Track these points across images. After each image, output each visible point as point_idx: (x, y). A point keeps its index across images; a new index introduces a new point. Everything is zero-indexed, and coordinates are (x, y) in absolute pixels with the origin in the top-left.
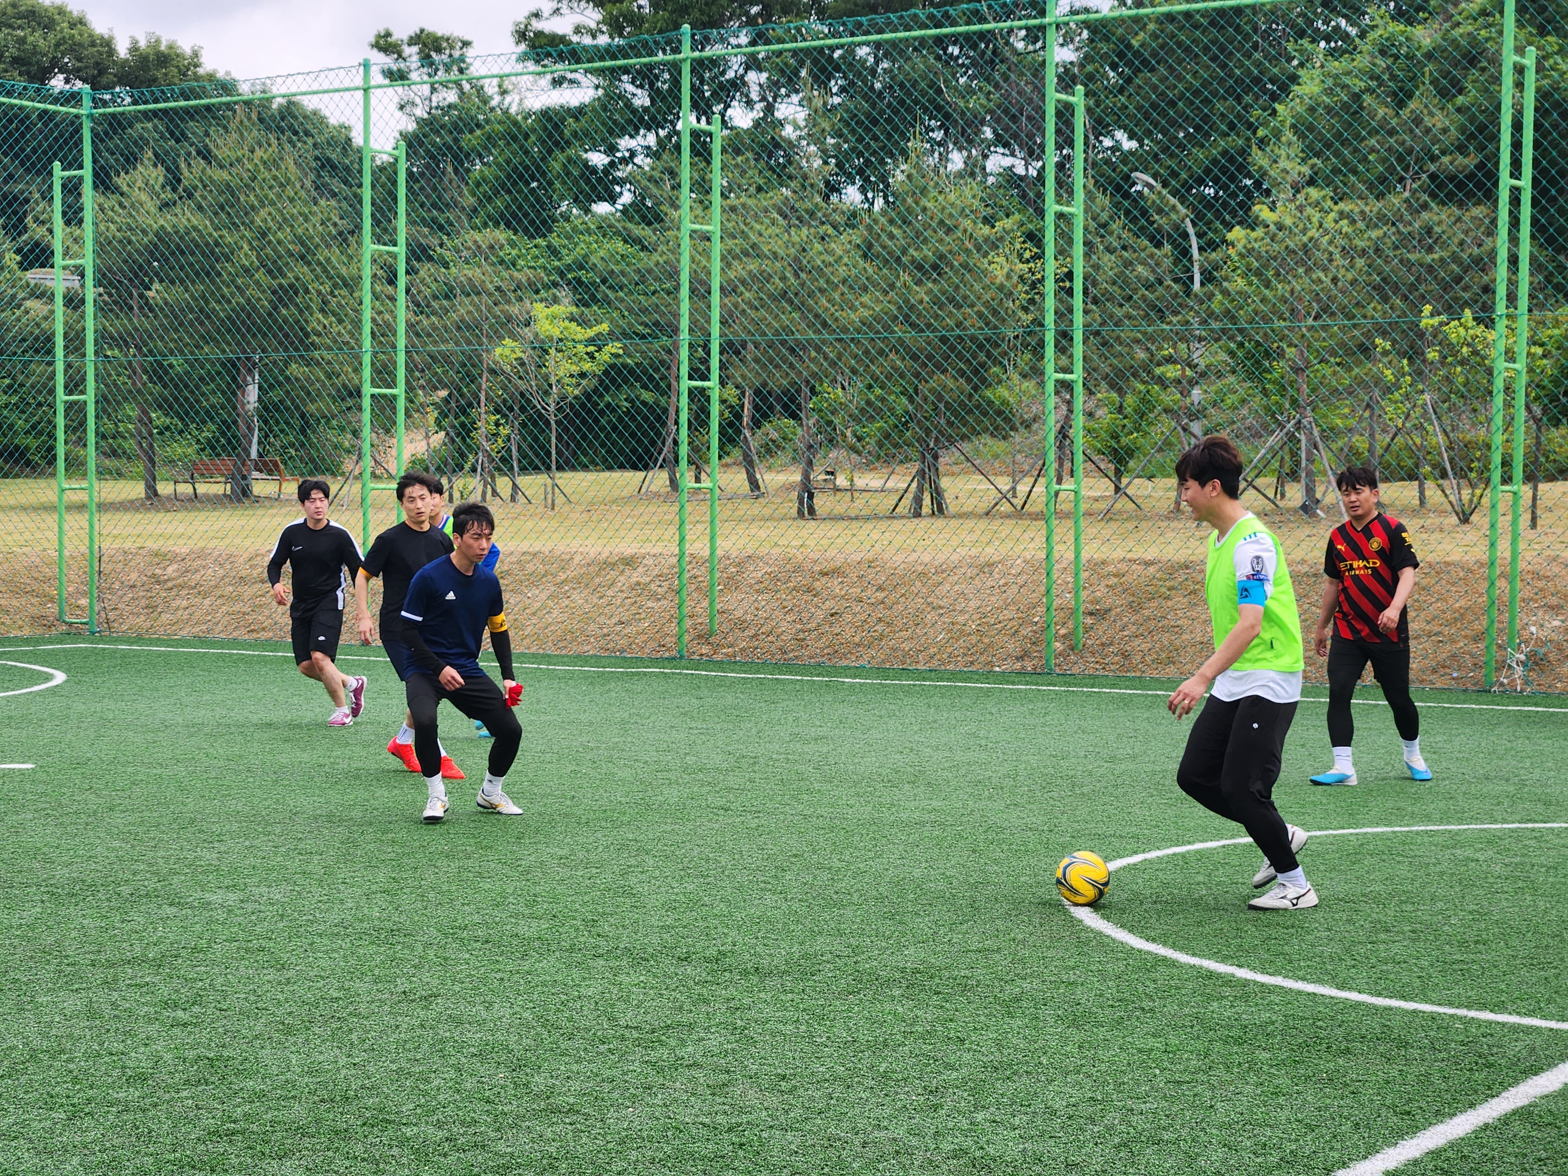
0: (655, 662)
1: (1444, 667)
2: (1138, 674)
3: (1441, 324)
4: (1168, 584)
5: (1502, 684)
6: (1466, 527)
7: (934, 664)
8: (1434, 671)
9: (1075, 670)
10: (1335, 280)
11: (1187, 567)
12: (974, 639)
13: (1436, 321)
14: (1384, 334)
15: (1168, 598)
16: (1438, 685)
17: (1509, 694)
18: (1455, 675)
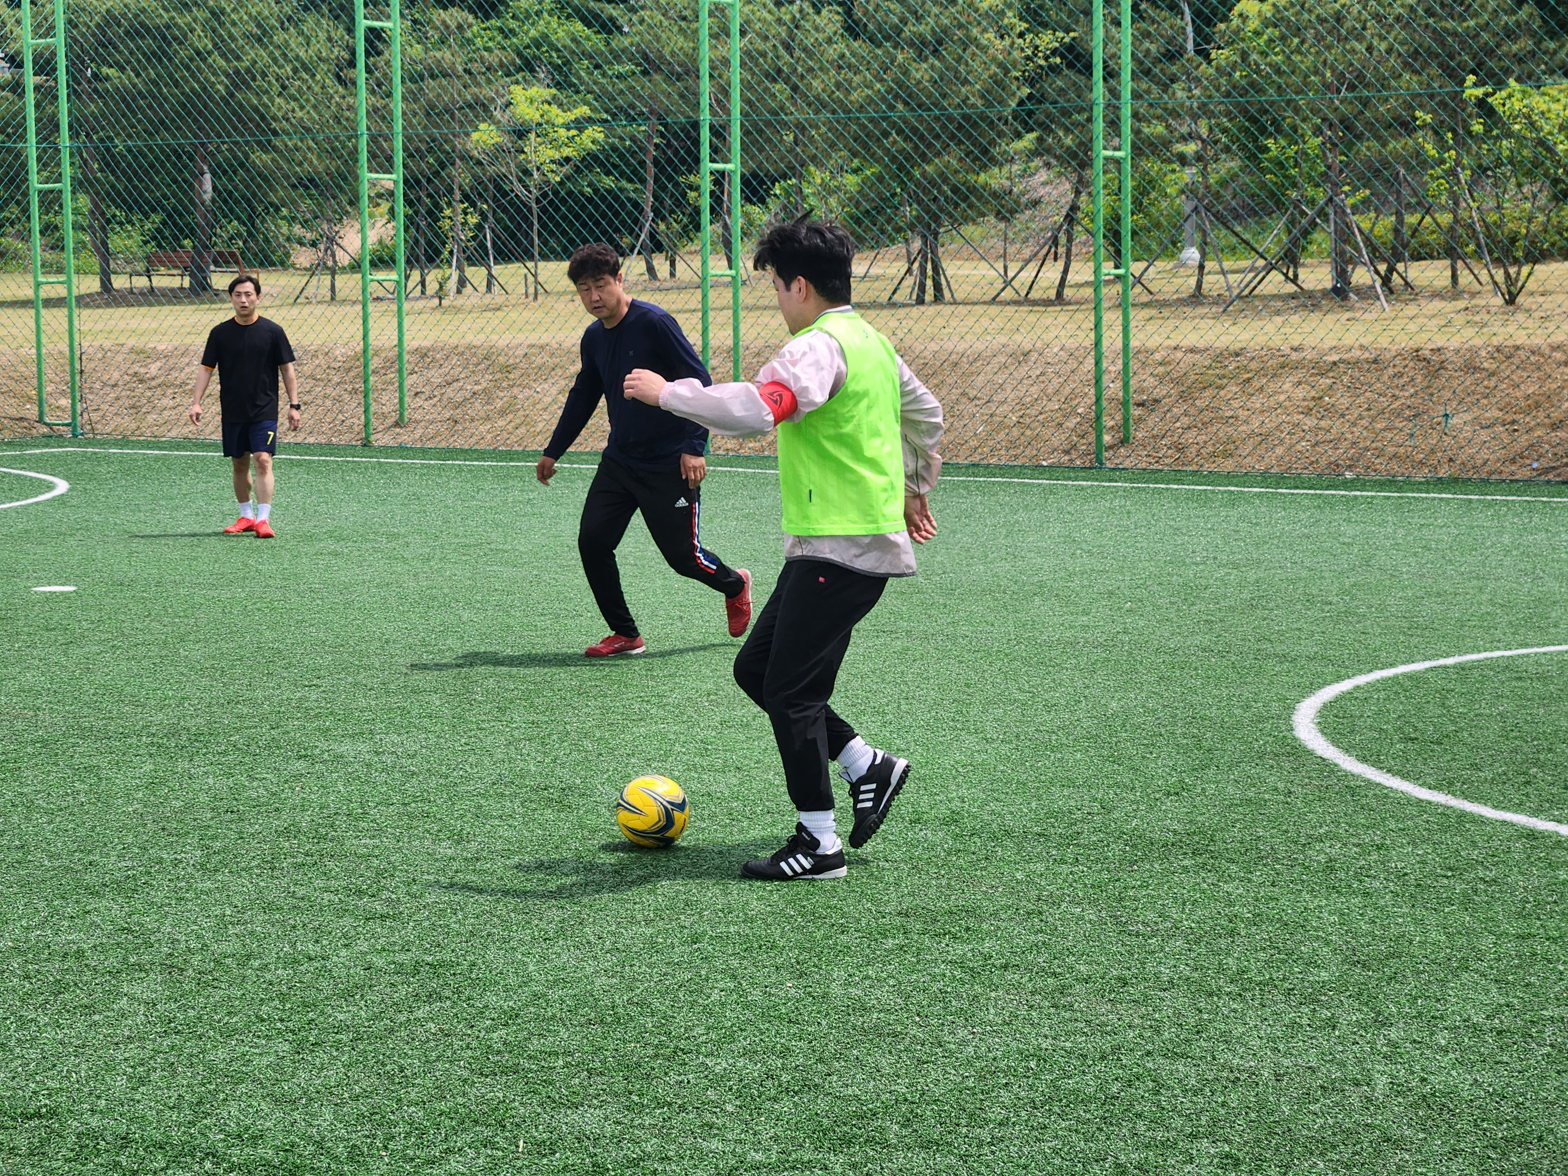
1: (1521, 458)
2: (1195, 468)
3: (1487, 95)
4: (1218, 372)
6: (1511, 309)
7: (976, 458)
8: (1513, 461)
9: (1127, 464)
11: (1237, 355)
12: (1015, 432)
13: (1480, 91)
14: (1423, 106)
15: (1221, 388)
16: (1516, 478)
18: (1535, 465)
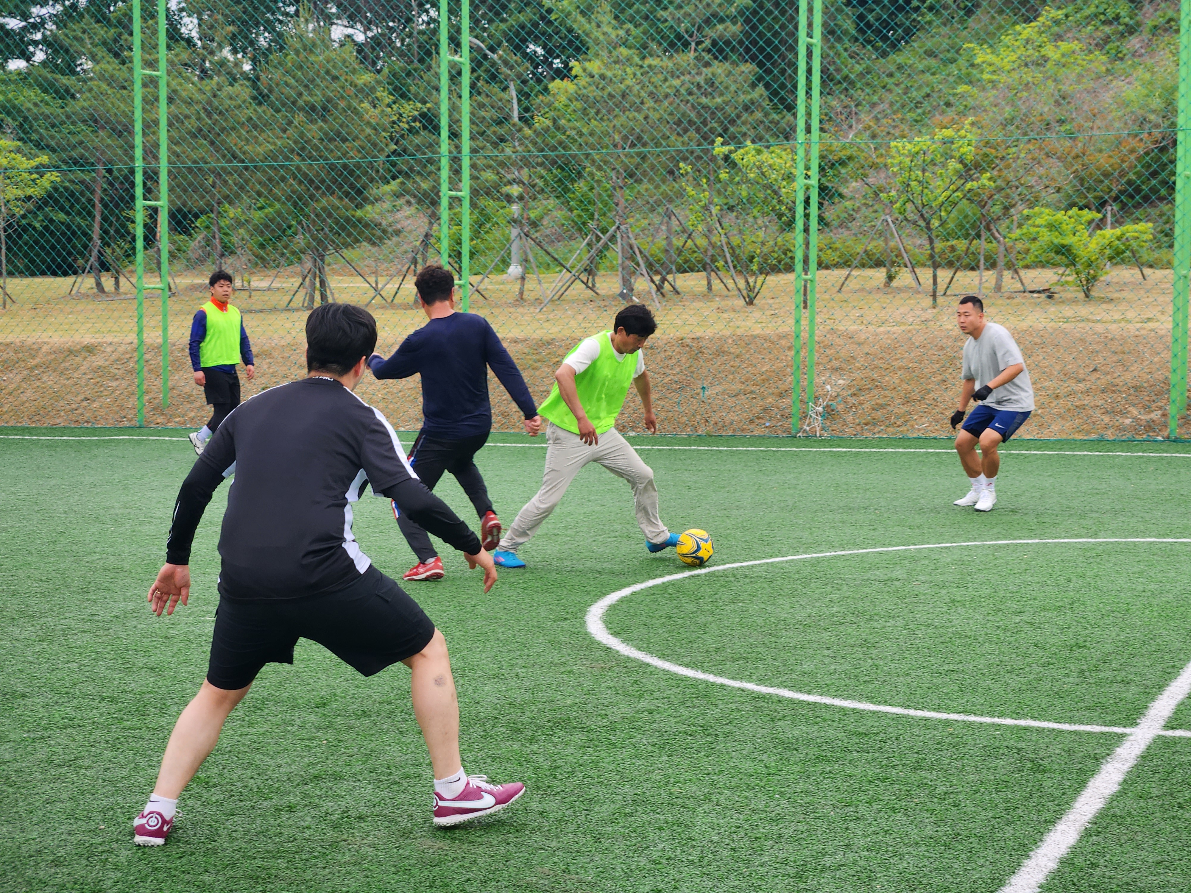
0: (121, 431)
1: (759, 418)
3: (731, 152)
4: (534, 357)
5: (805, 431)
6: (750, 308)
8: (752, 421)
10: (646, 118)
11: (549, 344)
13: (726, 149)
14: (685, 159)
16: (756, 433)
17: (810, 438)
18: (768, 424)
